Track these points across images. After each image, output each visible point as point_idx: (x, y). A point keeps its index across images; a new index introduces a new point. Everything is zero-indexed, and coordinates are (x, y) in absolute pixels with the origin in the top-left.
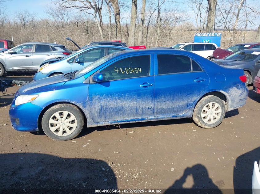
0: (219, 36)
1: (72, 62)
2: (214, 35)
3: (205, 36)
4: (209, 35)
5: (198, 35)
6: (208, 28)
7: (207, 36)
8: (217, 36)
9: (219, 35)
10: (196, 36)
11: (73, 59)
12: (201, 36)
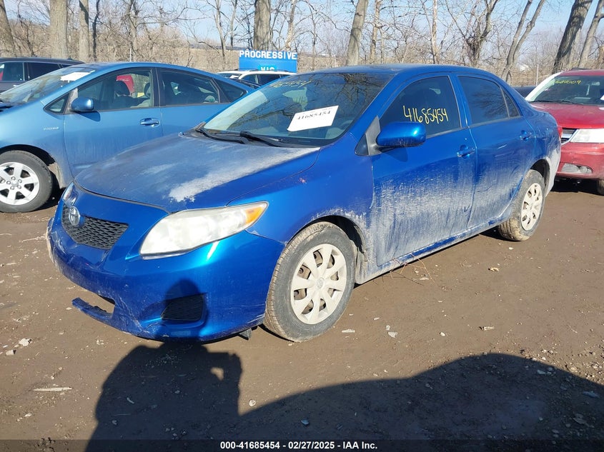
0: (293, 58)
1: (59, 110)
2: (283, 55)
3: (264, 58)
4: (271, 55)
5: (248, 54)
6: (258, 40)
7: (268, 57)
8: (289, 58)
9: (293, 56)
10: (243, 56)
11: (63, 100)
12: (254, 56)
